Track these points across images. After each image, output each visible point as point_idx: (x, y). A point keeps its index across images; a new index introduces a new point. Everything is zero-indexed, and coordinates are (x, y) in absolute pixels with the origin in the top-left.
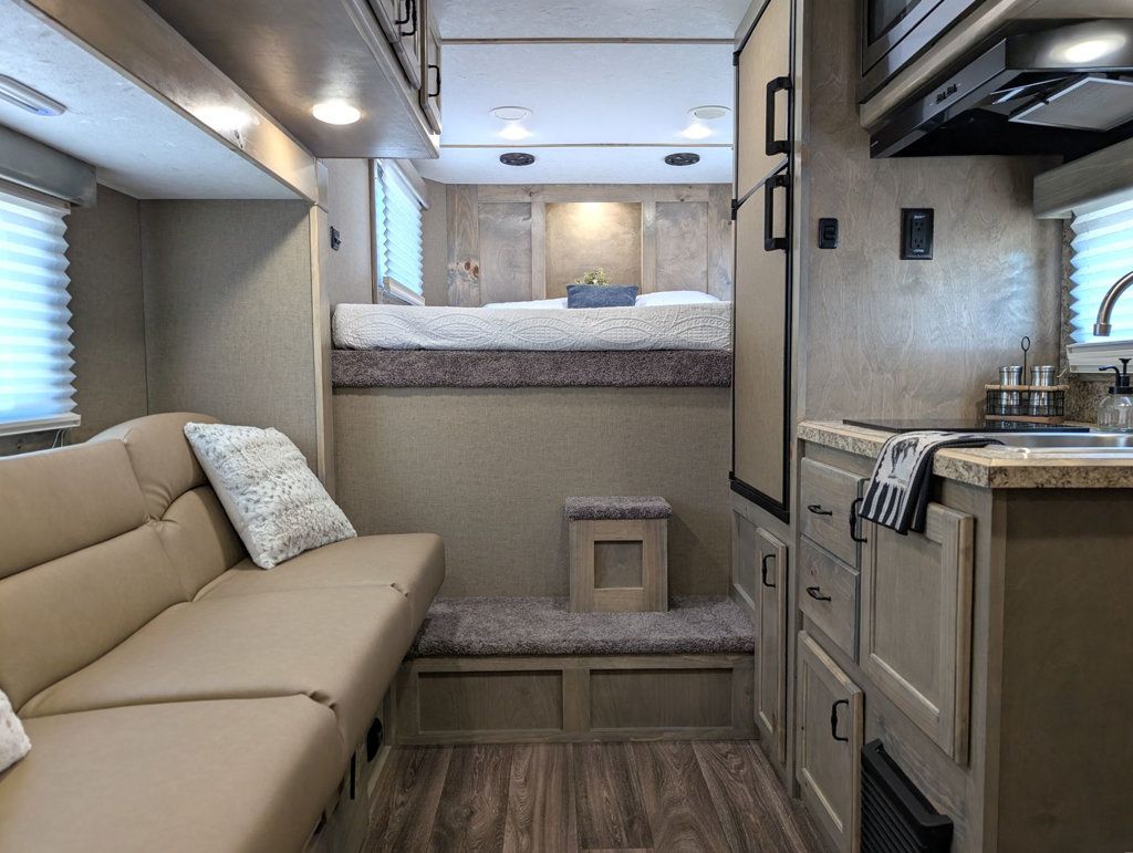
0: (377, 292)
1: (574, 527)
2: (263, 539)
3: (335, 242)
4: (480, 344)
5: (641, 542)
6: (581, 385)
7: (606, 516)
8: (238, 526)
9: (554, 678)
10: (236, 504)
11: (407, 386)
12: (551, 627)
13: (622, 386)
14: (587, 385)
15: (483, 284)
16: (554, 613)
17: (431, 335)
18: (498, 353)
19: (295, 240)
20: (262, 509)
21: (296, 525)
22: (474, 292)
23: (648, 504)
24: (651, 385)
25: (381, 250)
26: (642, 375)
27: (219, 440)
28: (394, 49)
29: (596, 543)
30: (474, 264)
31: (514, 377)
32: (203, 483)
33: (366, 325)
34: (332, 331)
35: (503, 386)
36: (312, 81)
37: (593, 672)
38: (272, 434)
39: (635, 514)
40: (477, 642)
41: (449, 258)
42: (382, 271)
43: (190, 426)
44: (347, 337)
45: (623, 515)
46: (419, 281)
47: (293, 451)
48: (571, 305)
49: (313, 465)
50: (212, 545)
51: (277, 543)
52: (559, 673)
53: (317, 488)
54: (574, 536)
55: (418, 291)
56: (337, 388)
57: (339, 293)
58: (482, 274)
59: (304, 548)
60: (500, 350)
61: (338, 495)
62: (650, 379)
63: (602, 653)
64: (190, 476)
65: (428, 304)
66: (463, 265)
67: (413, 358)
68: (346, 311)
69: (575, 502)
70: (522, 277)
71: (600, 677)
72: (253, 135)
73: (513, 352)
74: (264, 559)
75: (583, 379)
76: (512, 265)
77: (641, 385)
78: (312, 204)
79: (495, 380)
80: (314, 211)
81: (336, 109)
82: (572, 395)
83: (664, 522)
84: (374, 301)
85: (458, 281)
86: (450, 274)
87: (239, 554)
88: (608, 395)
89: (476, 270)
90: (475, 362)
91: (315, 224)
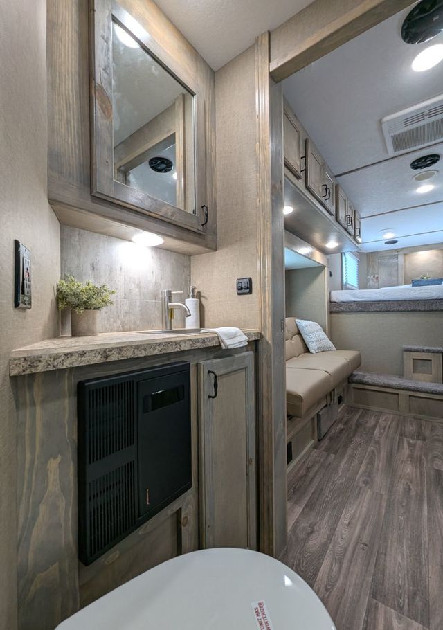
0: (343, 287)
1: (405, 354)
2: (313, 347)
3: (331, 275)
4: (373, 300)
5: (430, 360)
6: (408, 311)
7: (417, 351)
8: (307, 344)
9: (396, 396)
10: (306, 338)
11: (350, 312)
12: (395, 381)
13: (424, 311)
14: (411, 311)
15: (380, 282)
16: (398, 379)
17: (358, 298)
18: (379, 302)
19: (321, 276)
20: (312, 340)
21: (321, 344)
22: (376, 285)
23: (434, 348)
24: (436, 311)
25: (344, 275)
26: (433, 307)
27: (303, 323)
28: (346, 230)
29: (413, 359)
30: (376, 276)
31: (384, 309)
32: (299, 333)
33: (340, 296)
34: (330, 298)
35: (380, 311)
36: (326, 238)
37: (410, 396)
38: (315, 323)
39: (428, 351)
40: (370, 381)
41: (367, 275)
42: (345, 281)
43: (297, 320)
44: (334, 299)
45: (423, 351)
46: (357, 283)
47: (320, 327)
48: (413, 286)
49: (325, 331)
50: (301, 347)
51: (316, 348)
52: (398, 394)
53: (325, 336)
54: (405, 357)
55: (357, 286)
56: (331, 312)
57: (332, 288)
58: (379, 279)
59: (323, 350)
60: (380, 301)
61: (331, 338)
62: (436, 309)
63: (413, 390)
64: (296, 332)
65: (360, 289)
66: (372, 277)
67: (352, 304)
68: (334, 292)
69: (405, 346)
70: (395, 279)
71: (413, 398)
72: (312, 254)
73: (384, 302)
74: (312, 351)
75: (409, 309)
76: (391, 275)
77: (432, 311)
78: (325, 267)
79: (378, 310)
80: (326, 268)
81: (332, 244)
82: (405, 314)
83: (441, 354)
84: (342, 289)
85: (371, 282)
86: (368, 280)
87: (307, 350)
88: (419, 314)
89: (377, 278)
90: (372, 305)
91: (326, 271)
